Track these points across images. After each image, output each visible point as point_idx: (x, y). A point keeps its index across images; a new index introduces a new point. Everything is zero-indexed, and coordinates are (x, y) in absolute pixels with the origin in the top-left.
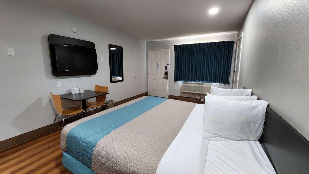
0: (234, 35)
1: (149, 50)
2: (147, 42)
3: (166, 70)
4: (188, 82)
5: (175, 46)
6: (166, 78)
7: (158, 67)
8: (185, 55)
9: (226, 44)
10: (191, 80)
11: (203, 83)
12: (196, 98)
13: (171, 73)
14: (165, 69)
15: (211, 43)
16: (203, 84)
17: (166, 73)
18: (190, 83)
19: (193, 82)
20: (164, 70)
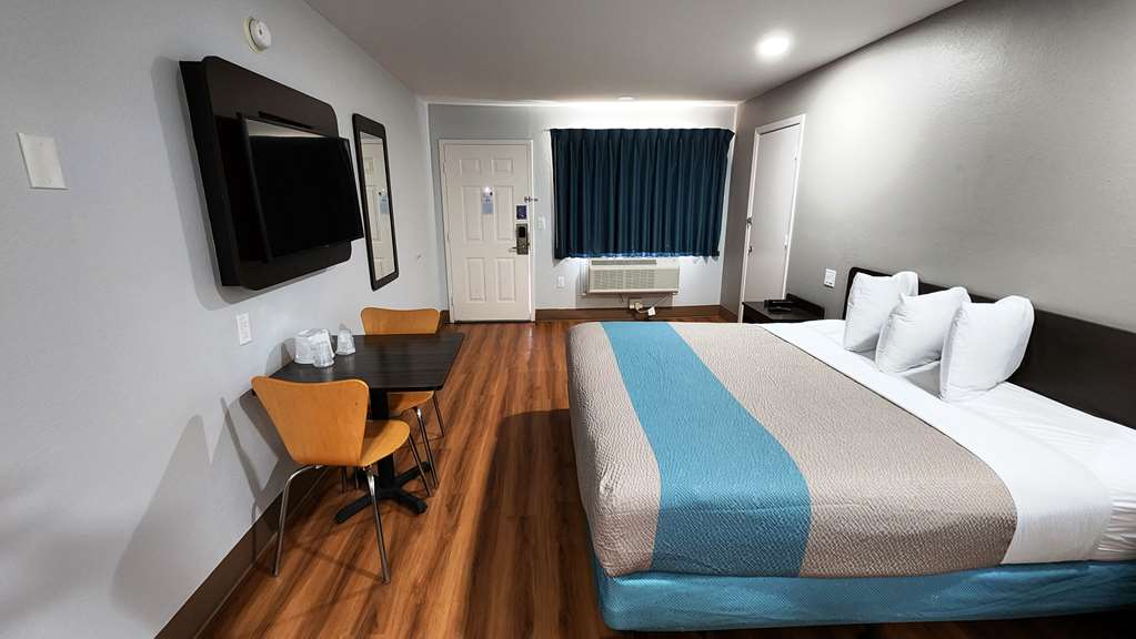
0: (727, 114)
1: (442, 142)
2: (429, 105)
3: (522, 222)
4: (604, 258)
5: (555, 133)
6: (522, 248)
7: (487, 208)
8: (591, 167)
9: (710, 137)
10: (616, 252)
11: (651, 259)
12: (632, 307)
13: (540, 230)
14: (519, 217)
15: (671, 131)
16: (654, 262)
17: (522, 232)
18: (613, 263)
19: (620, 258)
20: (512, 223)
